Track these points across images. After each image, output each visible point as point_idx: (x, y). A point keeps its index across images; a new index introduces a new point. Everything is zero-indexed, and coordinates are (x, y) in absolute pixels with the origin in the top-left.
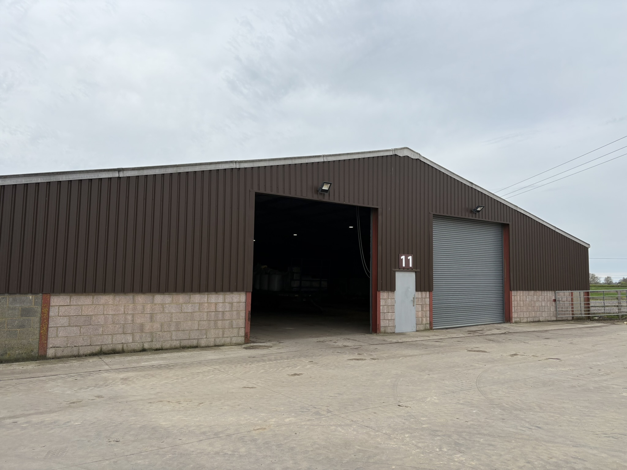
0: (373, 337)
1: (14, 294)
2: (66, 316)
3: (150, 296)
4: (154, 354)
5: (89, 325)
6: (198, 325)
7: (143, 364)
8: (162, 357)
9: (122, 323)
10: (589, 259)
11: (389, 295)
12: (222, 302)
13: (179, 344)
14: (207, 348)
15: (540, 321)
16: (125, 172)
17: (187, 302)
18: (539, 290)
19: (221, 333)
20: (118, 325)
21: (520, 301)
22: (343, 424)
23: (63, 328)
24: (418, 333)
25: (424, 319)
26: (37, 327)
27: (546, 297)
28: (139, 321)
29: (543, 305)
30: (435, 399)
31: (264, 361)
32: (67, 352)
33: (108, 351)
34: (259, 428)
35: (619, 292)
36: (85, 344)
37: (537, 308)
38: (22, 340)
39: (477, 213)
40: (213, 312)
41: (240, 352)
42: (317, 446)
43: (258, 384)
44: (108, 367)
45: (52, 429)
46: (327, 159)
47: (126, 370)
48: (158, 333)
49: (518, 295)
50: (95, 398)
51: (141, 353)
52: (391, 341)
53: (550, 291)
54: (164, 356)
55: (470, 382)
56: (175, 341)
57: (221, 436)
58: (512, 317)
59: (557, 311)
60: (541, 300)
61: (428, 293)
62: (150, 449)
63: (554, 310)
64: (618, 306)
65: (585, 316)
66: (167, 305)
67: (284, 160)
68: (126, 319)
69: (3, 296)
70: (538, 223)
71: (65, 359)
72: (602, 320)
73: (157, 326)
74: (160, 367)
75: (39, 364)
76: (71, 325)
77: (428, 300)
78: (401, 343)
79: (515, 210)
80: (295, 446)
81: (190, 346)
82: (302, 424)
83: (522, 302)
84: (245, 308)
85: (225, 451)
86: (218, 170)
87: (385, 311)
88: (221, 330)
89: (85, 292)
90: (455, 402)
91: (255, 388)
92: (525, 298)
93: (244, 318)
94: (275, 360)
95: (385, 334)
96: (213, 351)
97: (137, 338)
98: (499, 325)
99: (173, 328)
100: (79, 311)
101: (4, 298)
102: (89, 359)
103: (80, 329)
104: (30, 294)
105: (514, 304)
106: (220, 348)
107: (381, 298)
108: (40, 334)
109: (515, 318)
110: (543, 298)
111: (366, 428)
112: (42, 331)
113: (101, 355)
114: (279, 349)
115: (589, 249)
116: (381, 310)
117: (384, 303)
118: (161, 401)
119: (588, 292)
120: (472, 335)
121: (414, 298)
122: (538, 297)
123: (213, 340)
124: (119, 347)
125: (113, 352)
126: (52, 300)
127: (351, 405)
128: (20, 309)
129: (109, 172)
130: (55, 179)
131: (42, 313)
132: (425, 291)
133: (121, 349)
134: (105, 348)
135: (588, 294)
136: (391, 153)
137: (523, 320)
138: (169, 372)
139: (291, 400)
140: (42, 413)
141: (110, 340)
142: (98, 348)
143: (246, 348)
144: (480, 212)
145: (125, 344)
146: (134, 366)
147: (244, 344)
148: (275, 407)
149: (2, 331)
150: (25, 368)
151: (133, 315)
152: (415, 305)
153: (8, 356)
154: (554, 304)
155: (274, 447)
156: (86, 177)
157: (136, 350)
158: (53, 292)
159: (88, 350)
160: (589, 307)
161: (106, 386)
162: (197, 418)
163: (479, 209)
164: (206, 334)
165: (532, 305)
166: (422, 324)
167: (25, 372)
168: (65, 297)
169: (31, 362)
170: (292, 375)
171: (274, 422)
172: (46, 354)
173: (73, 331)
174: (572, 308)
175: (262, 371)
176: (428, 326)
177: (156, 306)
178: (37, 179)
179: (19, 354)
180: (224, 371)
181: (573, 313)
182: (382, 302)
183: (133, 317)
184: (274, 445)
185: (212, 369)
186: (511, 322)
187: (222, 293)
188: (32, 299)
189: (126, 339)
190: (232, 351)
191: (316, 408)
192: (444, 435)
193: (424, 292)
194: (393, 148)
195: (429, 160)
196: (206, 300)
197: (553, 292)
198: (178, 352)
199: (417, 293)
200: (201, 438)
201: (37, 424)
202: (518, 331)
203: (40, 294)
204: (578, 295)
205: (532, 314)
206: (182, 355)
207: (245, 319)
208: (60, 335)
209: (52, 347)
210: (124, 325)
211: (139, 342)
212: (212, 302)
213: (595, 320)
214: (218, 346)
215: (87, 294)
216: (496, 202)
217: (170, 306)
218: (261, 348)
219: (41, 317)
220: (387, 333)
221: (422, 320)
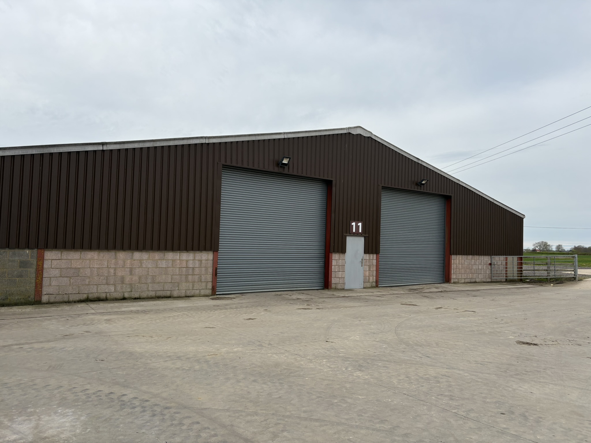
0: (324, 292)
1: (14, 248)
2: (58, 268)
3: (130, 253)
4: (133, 302)
5: (78, 276)
6: (172, 278)
7: (123, 309)
8: (139, 305)
9: (105, 275)
10: (524, 228)
11: (340, 256)
12: (192, 259)
13: (154, 295)
14: (179, 299)
15: (476, 282)
16: (108, 146)
17: (162, 259)
18: (476, 255)
19: (191, 286)
20: (102, 277)
21: (459, 264)
22: (278, 352)
23: (55, 278)
24: (365, 290)
25: (371, 278)
26: (33, 277)
27: (482, 261)
28: (120, 273)
29: (480, 268)
30: (357, 338)
31: (226, 309)
32: (59, 298)
33: (94, 299)
34: (212, 354)
35: (549, 258)
36: (74, 292)
37: (474, 271)
38: (21, 288)
39: (422, 186)
40: (185, 267)
41: (207, 302)
42: (254, 366)
43: (218, 326)
44: (94, 311)
45: (51, 352)
46: (287, 136)
47: (109, 313)
48: (137, 285)
49: (457, 258)
50: (84, 333)
51: (121, 301)
52: (339, 295)
53: (487, 256)
54: (141, 304)
55: (391, 327)
56: (151, 292)
57: (182, 358)
58: (451, 278)
59: (492, 274)
60: (478, 264)
61: (375, 255)
62: (127, 365)
63: (490, 273)
64: (547, 270)
65: (517, 279)
66: (144, 261)
67: (248, 137)
68: (109, 272)
69: (4, 250)
70: (478, 195)
71: (57, 304)
72: (532, 282)
73: (135, 278)
74: (137, 312)
75: (35, 308)
76: (62, 276)
77: (375, 261)
78: (347, 297)
79: (457, 183)
80: (237, 365)
81: (164, 297)
82: (247, 352)
83: (460, 266)
84: (212, 265)
85: (184, 368)
86: (190, 144)
87: (336, 271)
88: (191, 284)
89: (74, 248)
90: (372, 340)
91: (215, 328)
92: (463, 261)
93: (211, 274)
94: (235, 308)
95: (336, 290)
96: (184, 301)
97: (119, 288)
98: (439, 285)
99: (149, 281)
100: (69, 264)
101: (5, 252)
102: (77, 305)
103: (70, 279)
104: (27, 249)
105: (453, 266)
106: (190, 299)
107: (333, 259)
108: (36, 283)
109: (454, 279)
110: (480, 262)
111: (295, 355)
112: (37, 281)
113: (87, 302)
114: (241, 300)
115: (524, 219)
116: (333, 269)
117: (336, 263)
118: (137, 336)
119: (522, 257)
120: (411, 292)
121: (362, 260)
122: (475, 261)
123: (185, 292)
124: (103, 295)
125: (98, 300)
126: (46, 254)
127: (288, 341)
128: (19, 261)
129: (94, 146)
130: (48, 151)
131: (38, 265)
132: (372, 253)
133: (105, 297)
134: (91, 296)
135: (521, 259)
136: (345, 132)
137: (461, 281)
138: (145, 316)
139: (242, 336)
140: (42, 342)
141: (96, 290)
142: (85, 296)
143: (213, 299)
144: (425, 185)
145: (108, 293)
146: (116, 311)
147: (211, 296)
148: (227, 341)
149: (4, 280)
150: (24, 311)
151: (115, 269)
152: (363, 266)
153: (9, 301)
154: (490, 267)
155: (221, 366)
156: (74, 149)
157: (118, 298)
158: (47, 248)
159: (77, 297)
160: (521, 271)
161: (93, 324)
162: (165, 347)
163: (423, 182)
164: (178, 286)
165: (469, 267)
166: (369, 282)
167: (24, 313)
168: (56, 252)
169: (28, 306)
170: (247, 319)
171: (225, 350)
172: (41, 300)
173: (64, 281)
174: (506, 271)
175: (223, 316)
176: (374, 284)
177: (135, 262)
178: (32, 151)
179: (18, 299)
180: (191, 315)
181: (506, 276)
182: (334, 263)
183: (115, 270)
184: (222, 365)
185: (182, 314)
186: (450, 282)
187: (192, 252)
188: (29, 253)
189: (109, 289)
190: (200, 301)
191: (260, 342)
192: (353, 361)
193: (371, 255)
194: (347, 126)
195: (380, 138)
196: (178, 257)
197: (489, 257)
198: (153, 301)
199: (365, 255)
200: (167, 359)
201: (38, 349)
202: (454, 290)
203: (36, 249)
204: (513, 260)
205: (469, 276)
206: (156, 303)
207: (213, 274)
208: (53, 284)
209: (46, 294)
210: (107, 277)
211: (120, 291)
212: (183, 259)
213: (527, 282)
214: (188, 297)
215: (75, 250)
216: (440, 176)
217: (147, 262)
218: (226, 299)
219: (36, 269)
220: (337, 289)
221: (369, 279)
